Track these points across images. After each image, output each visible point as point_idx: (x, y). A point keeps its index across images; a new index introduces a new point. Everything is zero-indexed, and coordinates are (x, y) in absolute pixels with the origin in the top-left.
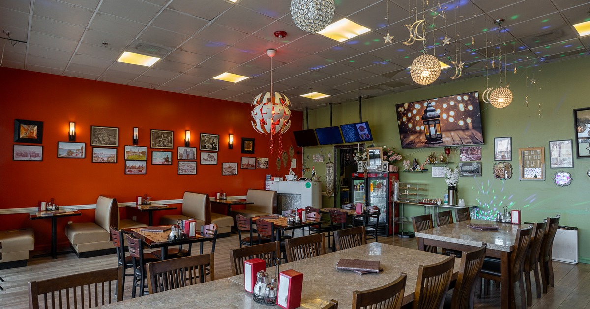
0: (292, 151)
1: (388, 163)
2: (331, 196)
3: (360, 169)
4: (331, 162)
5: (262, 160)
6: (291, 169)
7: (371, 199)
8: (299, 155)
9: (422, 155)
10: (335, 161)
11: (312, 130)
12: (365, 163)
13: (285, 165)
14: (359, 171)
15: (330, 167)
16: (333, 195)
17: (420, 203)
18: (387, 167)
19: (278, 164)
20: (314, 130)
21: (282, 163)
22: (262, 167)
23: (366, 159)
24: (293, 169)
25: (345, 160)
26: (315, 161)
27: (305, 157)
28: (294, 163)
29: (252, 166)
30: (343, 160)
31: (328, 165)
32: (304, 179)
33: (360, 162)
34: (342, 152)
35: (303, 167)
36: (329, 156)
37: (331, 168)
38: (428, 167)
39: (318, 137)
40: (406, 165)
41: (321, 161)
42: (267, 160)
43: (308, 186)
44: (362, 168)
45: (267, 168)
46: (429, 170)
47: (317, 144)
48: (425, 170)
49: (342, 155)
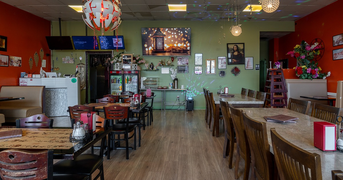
0: (42, 53)
1: (137, 65)
2: (83, 89)
3: (117, 68)
4: (82, 64)
5: (16, 59)
6: (41, 68)
7: (126, 88)
8: (48, 56)
9: (156, 61)
10: (87, 62)
11: (69, 37)
12: (120, 64)
13: (37, 65)
14: (116, 69)
15: (81, 67)
16: (85, 88)
17: (158, 89)
18: (136, 67)
19: (31, 63)
20: (71, 37)
21: (34, 62)
22: (15, 65)
23: (121, 62)
24: (43, 69)
25: (94, 62)
26: (65, 62)
27: (53, 59)
28: (44, 63)
29: (5, 63)
30: (92, 62)
31: (79, 66)
32: (70, 75)
33: (117, 63)
34: (91, 56)
35: (52, 67)
36: (81, 59)
37: (83, 68)
38: (159, 68)
39: (74, 43)
40: (146, 66)
41: (71, 62)
42: (20, 58)
43: (74, 81)
44: (119, 67)
45: (20, 66)
46: (160, 70)
47: (72, 49)
48: (158, 70)
49: (91, 59)
